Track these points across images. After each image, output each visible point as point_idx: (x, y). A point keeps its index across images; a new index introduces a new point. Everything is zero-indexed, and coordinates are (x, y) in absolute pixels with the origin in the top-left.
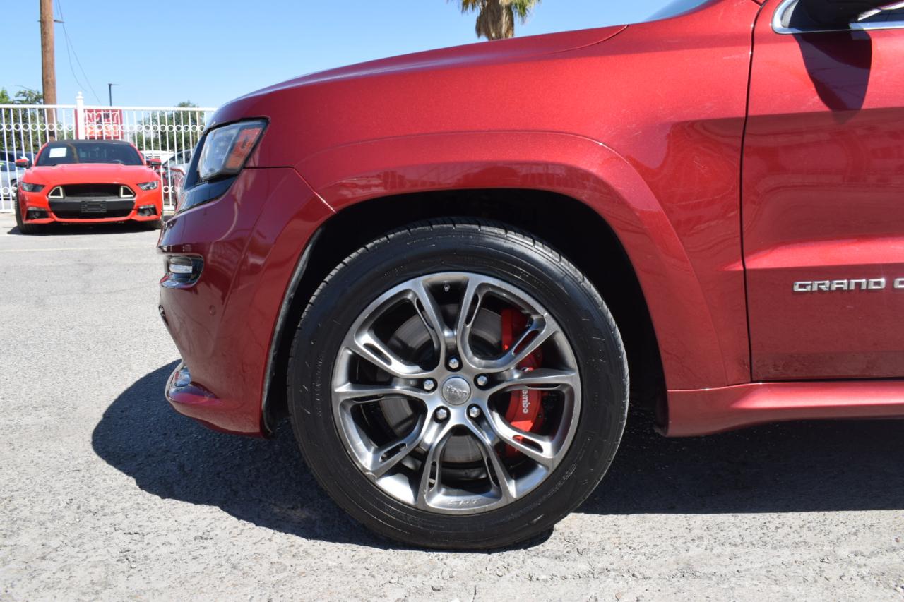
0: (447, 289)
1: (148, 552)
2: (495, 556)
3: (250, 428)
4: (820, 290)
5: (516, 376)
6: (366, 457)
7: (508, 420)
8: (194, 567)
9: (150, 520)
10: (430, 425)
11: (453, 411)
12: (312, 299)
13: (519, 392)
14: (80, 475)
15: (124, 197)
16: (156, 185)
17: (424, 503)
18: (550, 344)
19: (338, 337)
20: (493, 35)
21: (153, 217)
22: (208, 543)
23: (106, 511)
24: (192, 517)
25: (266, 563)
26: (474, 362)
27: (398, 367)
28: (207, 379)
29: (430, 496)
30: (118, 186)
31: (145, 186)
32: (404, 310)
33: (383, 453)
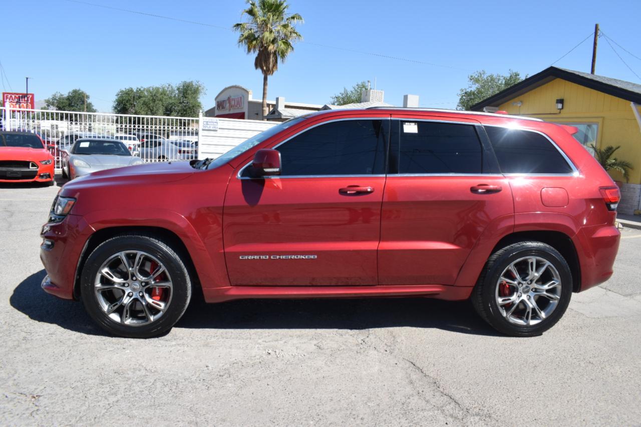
0: (131, 255)
1: (32, 338)
2: (147, 340)
3: (70, 298)
4: (248, 259)
5: (153, 283)
6: (105, 307)
7: (151, 296)
8: (47, 342)
9: (34, 328)
10: (126, 298)
11: (134, 293)
12: (89, 257)
13: (155, 288)
14: (8, 314)
15: (32, 168)
16: (50, 162)
17: (124, 322)
18: (164, 272)
19: (97, 269)
20: (265, 68)
21: (48, 179)
22: (54, 336)
23: (19, 325)
24: (49, 328)
25: (71, 341)
26: (141, 278)
27: (116, 279)
28: (56, 281)
29: (126, 320)
30: (28, 163)
31: (44, 162)
32: (118, 261)
33: (112, 306)
